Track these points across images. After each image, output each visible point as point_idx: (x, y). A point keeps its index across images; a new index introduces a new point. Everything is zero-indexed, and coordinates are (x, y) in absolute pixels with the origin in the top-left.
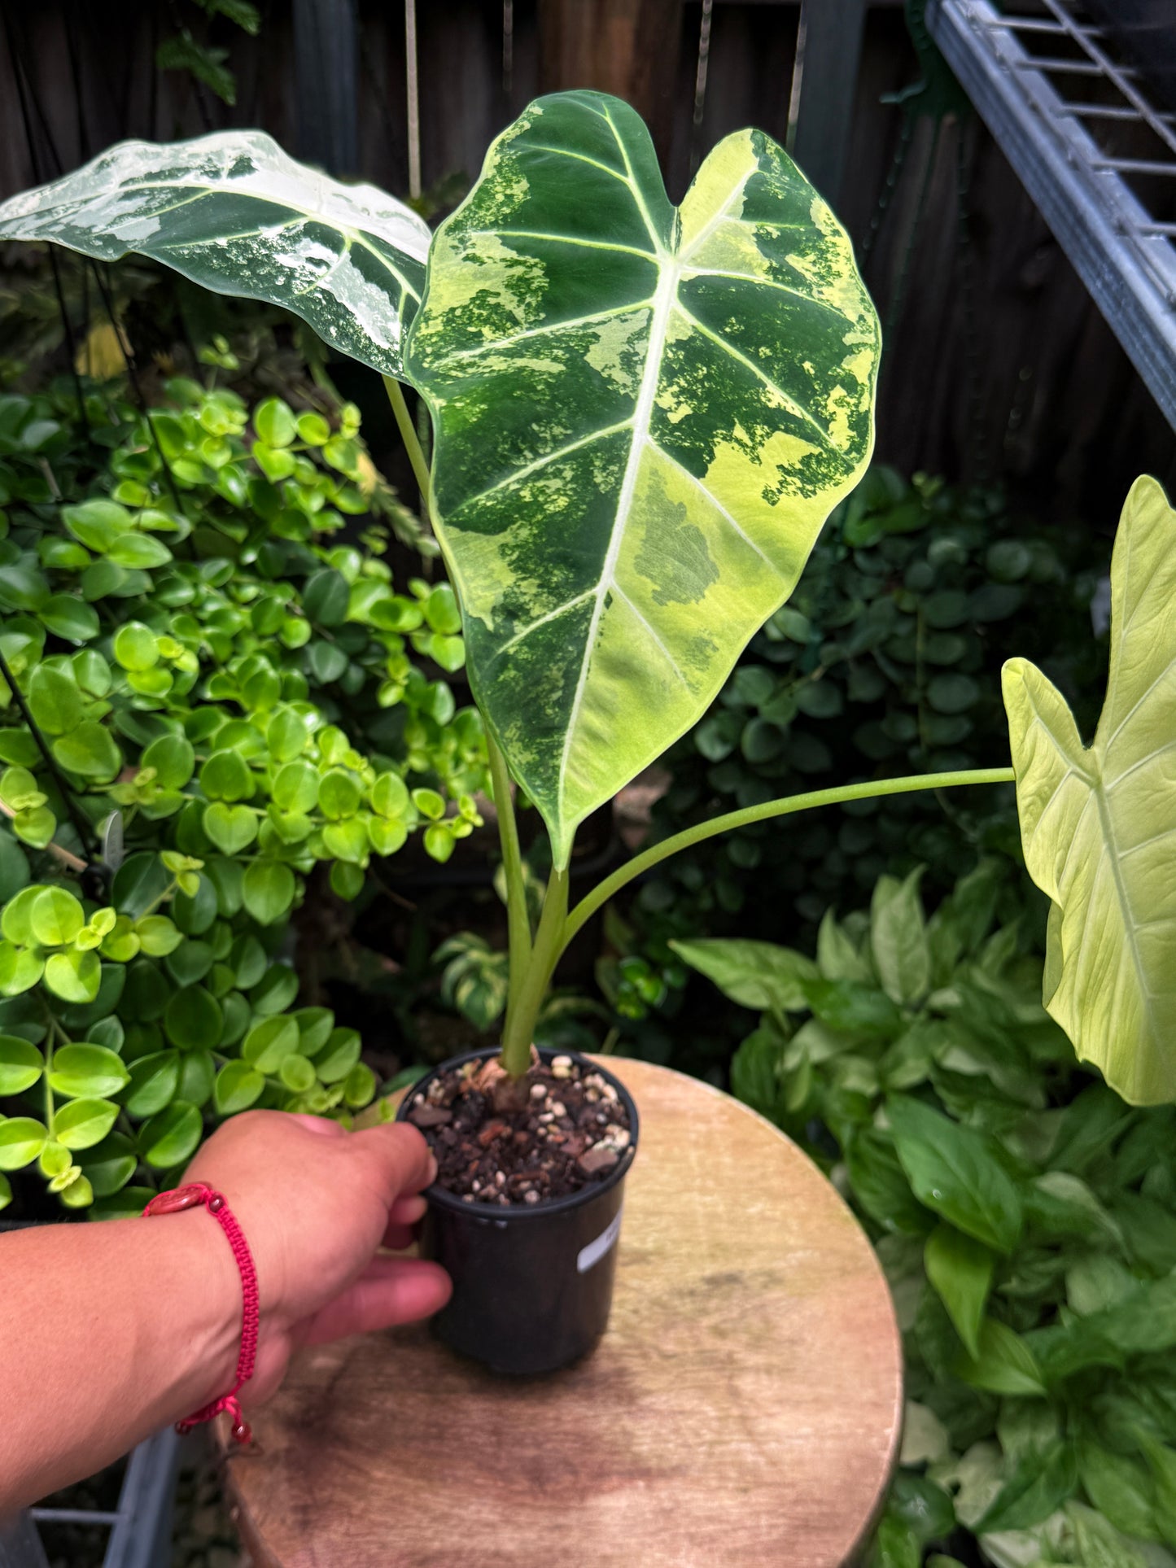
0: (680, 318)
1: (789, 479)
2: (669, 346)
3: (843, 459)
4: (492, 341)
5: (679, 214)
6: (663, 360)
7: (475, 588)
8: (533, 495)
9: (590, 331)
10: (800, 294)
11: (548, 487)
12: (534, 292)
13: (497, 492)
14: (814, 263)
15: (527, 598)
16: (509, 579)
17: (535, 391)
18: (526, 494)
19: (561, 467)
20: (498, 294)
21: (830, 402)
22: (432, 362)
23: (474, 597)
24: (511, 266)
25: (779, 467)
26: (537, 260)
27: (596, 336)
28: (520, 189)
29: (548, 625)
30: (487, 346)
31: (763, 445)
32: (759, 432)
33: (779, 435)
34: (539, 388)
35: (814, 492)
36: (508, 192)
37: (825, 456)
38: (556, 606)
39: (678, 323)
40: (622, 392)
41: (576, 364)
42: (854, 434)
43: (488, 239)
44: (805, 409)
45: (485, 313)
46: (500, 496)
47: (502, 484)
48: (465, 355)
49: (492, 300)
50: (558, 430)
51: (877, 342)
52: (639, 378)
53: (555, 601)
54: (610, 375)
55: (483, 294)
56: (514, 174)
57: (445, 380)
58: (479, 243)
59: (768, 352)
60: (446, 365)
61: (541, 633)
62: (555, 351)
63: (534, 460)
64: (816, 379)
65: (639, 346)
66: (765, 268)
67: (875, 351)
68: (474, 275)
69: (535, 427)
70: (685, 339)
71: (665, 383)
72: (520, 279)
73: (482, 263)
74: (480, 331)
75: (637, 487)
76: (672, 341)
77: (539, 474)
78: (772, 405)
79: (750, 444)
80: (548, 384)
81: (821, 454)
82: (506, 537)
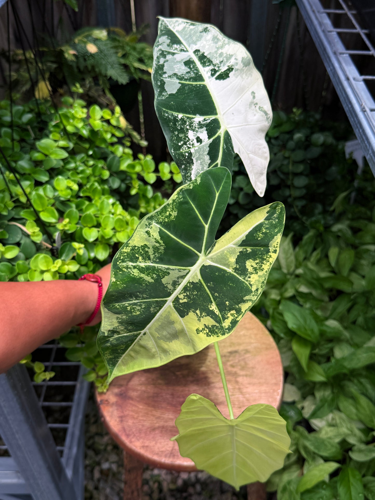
0: (197, 276)
1: (206, 329)
2: (189, 282)
3: (224, 330)
4: (140, 262)
5: (216, 243)
6: (186, 286)
7: (106, 324)
8: (131, 309)
9: (168, 271)
10: (240, 278)
11: (136, 308)
12: (159, 253)
13: (121, 304)
14: (257, 264)
15: (120, 330)
16: (117, 325)
17: (142, 285)
18: (129, 308)
19: (142, 304)
20: (149, 248)
21: (229, 314)
22: (120, 263)
23: (105, 326)
24: (156, 242)
25: (204, 324)
26: (164, 244)
27: (169, 273)
28: (174, 214)
29: (124, 336)
30: (138, 263)
31: (203, 318)
32: (203, 314)
33: (209, 318)
34: (143, 285)
35: (210, 336)
36: (171, 213)
37: (219, 327)
38: (128, 333)
39: (195, 277)
40: (168, 291)
41: (158, 281)
42: (231, 325)
43: (156, 227)
44: (220, 313)
45: (143, 252)
46: (122, 306)
47: (124, 303)
48: (130, 264)
49: (146, 249)
50: (145, 296)
51: (256, 300)
52: (176, 288)
53: (128, 332)
54: (167, 286)
55: (146, 246)
56: (175, 208)
57: (120, 271)
58: (153, 228)
59: (217, 295)
60: (123, 265)
61: (121, 338)
62: (154, 275)
63: (135, 300)
64: (228, 307)
65: (180, 280)
66: (233, 267)
67: (253, 303)
68: (146, 239)
69: (138, 294)
70: (195, 282)
71: (183, 292)
72: (157, 247)
73: (150, 236)
74: (139, 257)
75: (163, 313)
76: (191, 281)
77: (135, 304)
78: (211, 309)
79: (200, 316)
80: (146, 284)
81: (218, 326)
82: (120, 316)
